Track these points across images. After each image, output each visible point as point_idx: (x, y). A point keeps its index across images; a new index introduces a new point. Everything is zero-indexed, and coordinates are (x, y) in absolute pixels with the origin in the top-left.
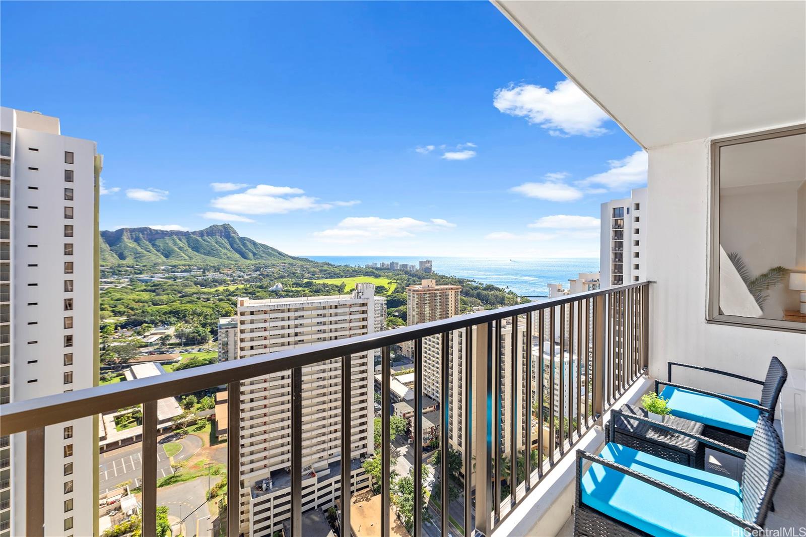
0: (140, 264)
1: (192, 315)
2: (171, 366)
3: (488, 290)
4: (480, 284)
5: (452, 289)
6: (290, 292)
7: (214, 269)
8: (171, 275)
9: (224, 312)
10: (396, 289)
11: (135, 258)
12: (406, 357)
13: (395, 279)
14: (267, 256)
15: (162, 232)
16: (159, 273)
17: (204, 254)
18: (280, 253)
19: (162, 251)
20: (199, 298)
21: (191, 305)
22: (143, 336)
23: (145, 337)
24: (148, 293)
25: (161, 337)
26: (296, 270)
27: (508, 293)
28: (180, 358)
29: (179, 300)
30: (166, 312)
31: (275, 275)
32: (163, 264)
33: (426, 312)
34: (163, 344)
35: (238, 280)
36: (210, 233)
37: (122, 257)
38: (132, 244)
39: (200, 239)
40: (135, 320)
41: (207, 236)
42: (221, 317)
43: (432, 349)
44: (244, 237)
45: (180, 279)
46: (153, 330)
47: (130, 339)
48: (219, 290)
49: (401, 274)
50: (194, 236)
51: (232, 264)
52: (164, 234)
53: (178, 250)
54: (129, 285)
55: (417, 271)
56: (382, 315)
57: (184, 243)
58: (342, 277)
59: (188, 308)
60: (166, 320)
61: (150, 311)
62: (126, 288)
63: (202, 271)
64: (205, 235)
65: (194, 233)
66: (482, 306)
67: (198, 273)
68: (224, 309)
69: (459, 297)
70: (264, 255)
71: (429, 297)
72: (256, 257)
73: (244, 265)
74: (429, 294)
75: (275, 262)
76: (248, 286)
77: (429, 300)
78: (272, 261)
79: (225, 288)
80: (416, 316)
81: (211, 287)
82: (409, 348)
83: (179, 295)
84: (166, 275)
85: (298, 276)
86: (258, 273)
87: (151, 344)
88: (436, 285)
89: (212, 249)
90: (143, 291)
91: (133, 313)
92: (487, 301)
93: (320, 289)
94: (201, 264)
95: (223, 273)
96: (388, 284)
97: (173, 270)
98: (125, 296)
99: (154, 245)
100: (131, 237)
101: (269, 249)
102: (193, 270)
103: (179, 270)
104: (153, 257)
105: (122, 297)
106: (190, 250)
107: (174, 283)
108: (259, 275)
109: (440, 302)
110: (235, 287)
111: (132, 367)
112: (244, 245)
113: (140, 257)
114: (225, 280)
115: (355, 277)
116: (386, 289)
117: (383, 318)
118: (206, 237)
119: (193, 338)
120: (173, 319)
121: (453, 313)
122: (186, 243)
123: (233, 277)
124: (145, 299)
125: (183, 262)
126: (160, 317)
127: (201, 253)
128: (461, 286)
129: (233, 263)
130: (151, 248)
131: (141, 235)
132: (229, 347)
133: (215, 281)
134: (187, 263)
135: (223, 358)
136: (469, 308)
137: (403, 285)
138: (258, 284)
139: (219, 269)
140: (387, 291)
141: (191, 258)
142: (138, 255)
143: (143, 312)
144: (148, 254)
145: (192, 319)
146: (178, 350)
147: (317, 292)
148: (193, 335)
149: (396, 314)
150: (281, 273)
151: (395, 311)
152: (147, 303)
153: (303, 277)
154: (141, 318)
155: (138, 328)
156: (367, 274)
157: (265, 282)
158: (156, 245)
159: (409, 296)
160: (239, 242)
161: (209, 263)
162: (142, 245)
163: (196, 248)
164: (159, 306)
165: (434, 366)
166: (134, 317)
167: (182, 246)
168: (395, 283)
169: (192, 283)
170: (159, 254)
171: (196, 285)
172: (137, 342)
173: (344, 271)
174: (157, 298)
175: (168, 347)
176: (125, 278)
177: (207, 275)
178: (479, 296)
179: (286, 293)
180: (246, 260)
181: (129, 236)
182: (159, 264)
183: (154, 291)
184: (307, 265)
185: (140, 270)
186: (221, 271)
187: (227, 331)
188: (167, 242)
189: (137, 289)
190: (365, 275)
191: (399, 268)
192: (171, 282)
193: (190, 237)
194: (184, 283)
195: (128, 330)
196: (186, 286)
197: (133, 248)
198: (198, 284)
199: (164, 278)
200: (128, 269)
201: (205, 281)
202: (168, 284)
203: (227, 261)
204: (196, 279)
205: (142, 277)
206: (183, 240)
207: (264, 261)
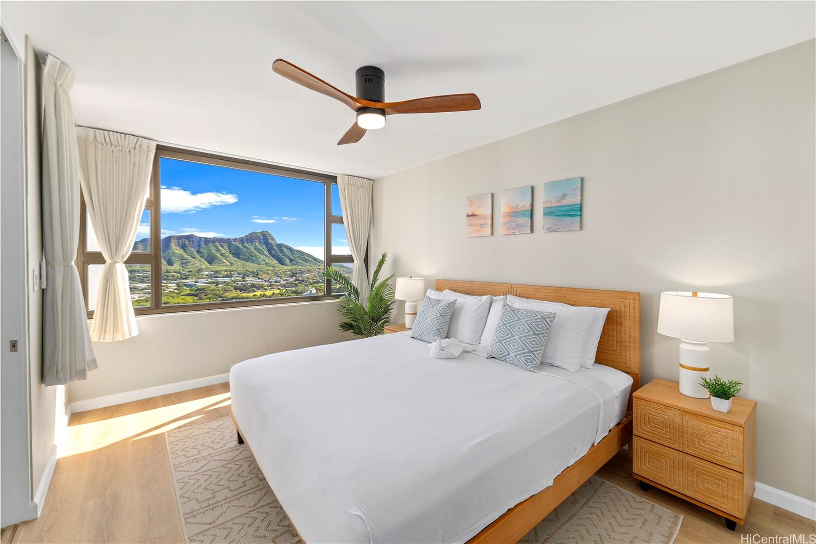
0: (186, 269)
7: (253, 275)
8: (213, 280)
11: (181, 264)
14: (303, 262)
15: (206, 239)
16: (203, 278)
17: (245, 260)
18: (315, 260)
19: (205, 257)
24: (191, 297)
31: (310, 280)
32: (207, 269)
35: (275, 285)
36: (250, 240)
37: (170, 263)
38: (178, 251)
39: (241, 246)
41: (247, 243)
44: (282, 244)
45: (222, 284)
48: (256, 295)
50: (234, 243)
51: (270, 270)
52: (207, 241)
53: (220, 257)
54: (175, 289)
57: (226, 250)
62: (173, 292)
63: (242, 276)
64: (245, 242)
65: (235, 240)
67: (238, 278)
70: (300, 261)
72: (293, 263)
73: (281, 271)
75: (311, 268)
76: (284, 291)
78: (308, 266)
79: (262, 293)
81: (249, 292)
83: (220, 299)
84: (209, 280)
86: (294, 278)
89: (251, 256)
90: (187, 295)
94: (241, 270)
95: (262, 279)
97: (216, 275)
98: (171, 300)
99: (198, 252)
100: (178, 243)
101: (305, 255)
102: (234, 276)
103: (221, 275)
104: (198, 264)
105: (169, 300)
106: (231, 256)
107: (215, 287)
108: (295, 280)
110: (272, 292)
112: (281, 251)
113: (186, 263)
114: (263, 285)
122: (228, 250)
123: (270, 282)
124: (190, 302)
125: (225, 268)
127: (241, 259)
129: (271, 268)
130: (196, 255)
131: (187, 242)
133: (253, 286)
134: (229, 268)
138: (294, 289)
139: (258, 275)
141: (232, 264)
142: (184, 261)
144: (194, 260)
150: (316, 278)
157: (300, 288)
158: (200, 252)
160: (276, 248)
161: (249, 269)
162: (188, 251)
163: (237, 254)
167: (223, 252)
169: (232, 288)
170: (203, 260)
171: (235, 290)
174: (199, 302)
176: (172, 283)
177: (247, 281)
180: (283, 266)
181: (177, 243)
182: (203, 269)
183: (197, 296)
185: (185, 275)
186: (259, 276)
188: (210, 248)
189: (181, 294)
192: (213, 286)
193: (231, 244)
194: (224, 288)
196: (226, 290)
197: (180, 254)
198: (238, 289)
199: (207, 283)
200: (175, 274)
201: (244, 286)
202: (210, 289)
203: (265, 267)
204: (236, 284)
205: (188, 281)
206: (225, 247)
207: (300, 267)
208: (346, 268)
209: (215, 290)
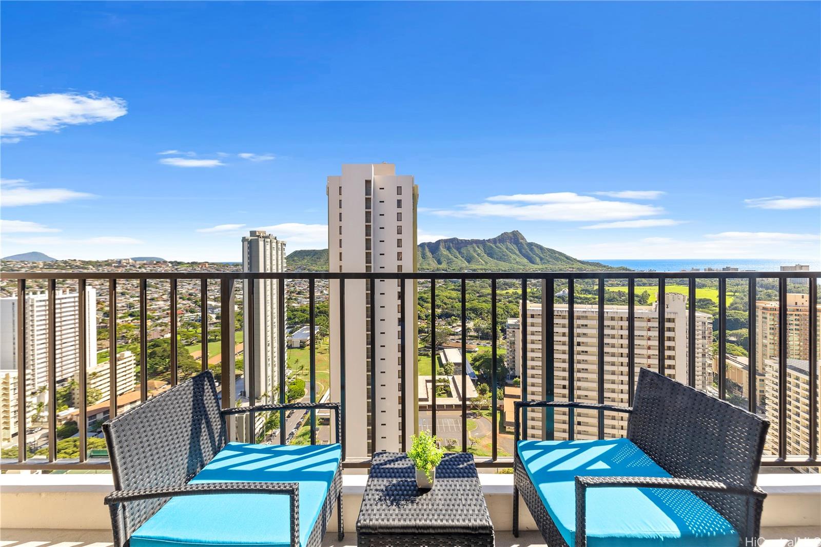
1: (486, 313)
9: (513, 313)
10: (731, 304)
11: (447, 263)
13: (731, 291)
14: (554, 260)
15: (466, 241)
17: (497, 259)
18: (568, 258)
19: (465, 257)
21: (486, 305)
23: (453, 327)
24: (455, 292)
28: (477, 349)
32: (467, 267)
36: (502, 240)
37: (439, 262)
38: (445, 252)
39: (494, 246)
40: (447, 313)
41: (499, 243)
42: (511, 317)
44: (532, 243)
47: (444, 327)
48: (508, 293)
49: (742, 285)
50: (488, 244)
51: (521, 269)
52: (466, 243)
53: (477, 256)
56: (704, 337)
57: (481, 250)
58: (644, 284)
59: (483, 307)
61: (457, 307)
62: (442, 287)
65: (489, 241)
70: (551, 260)
71: (798, 320)
72: (543, 261)
74: (799, 315)
75: (562, 267)
76: (535, 290)
77: (798, 325)
79: (514, 291)
80: (770, 346)
81: (502, 289)
83: (478, 295)
85: (587, 282)
87: (456, 334)
89: (503, 255)
91: (446, 307)
93: (614, 298)
99: (460, 253)
100: (445, 246)
101: (556, 253)
104: (459, 262)
105: (439, 294)
106: (486, 256)
111: (445, 349)
112: (532, 250)
113: (451, 262)
114: (514, 283)
117: (706, 341)
118: (498, 244)
119: (487, 333)
120: (473, 315)
122: (483, 250)
125: (480, 267)
127: (495, 259)
129: (522, 267)
130: (458, 255)
131: (451, 245)
135: (511, 356)
143: (452, 307)
144: (456, 260)
145: (487, 317)
146: (475, 342)
147: (610, 300)
148: (487, 330)
149: (732, 338)
153: (594, 283)
154: (451, 312)
155: (449, 319)
158: (461, 252)
160: (527, 248)
161: (501, 268)
162: (452, 252)
163: (490, 255)
166: (446, 310)
167: (479, 252)
168: (731, 296)
169: (487, 285)
170: (463, 259)
172: (448, 331)
180: (533, 265)
182: (463, 268)
183: (459, 291)
184: (599, 270)
187: (514, 331)
188: (469, 249)
189: (449, 288)
190: (678, 284)
192: (471, 283)
193: (486, 244)
194: (481, 285)
195: (444, 320)
197: (446, 255)
203: (516, 265)
206: (480, 247)
207: (551, 266)
209: (473, 286)
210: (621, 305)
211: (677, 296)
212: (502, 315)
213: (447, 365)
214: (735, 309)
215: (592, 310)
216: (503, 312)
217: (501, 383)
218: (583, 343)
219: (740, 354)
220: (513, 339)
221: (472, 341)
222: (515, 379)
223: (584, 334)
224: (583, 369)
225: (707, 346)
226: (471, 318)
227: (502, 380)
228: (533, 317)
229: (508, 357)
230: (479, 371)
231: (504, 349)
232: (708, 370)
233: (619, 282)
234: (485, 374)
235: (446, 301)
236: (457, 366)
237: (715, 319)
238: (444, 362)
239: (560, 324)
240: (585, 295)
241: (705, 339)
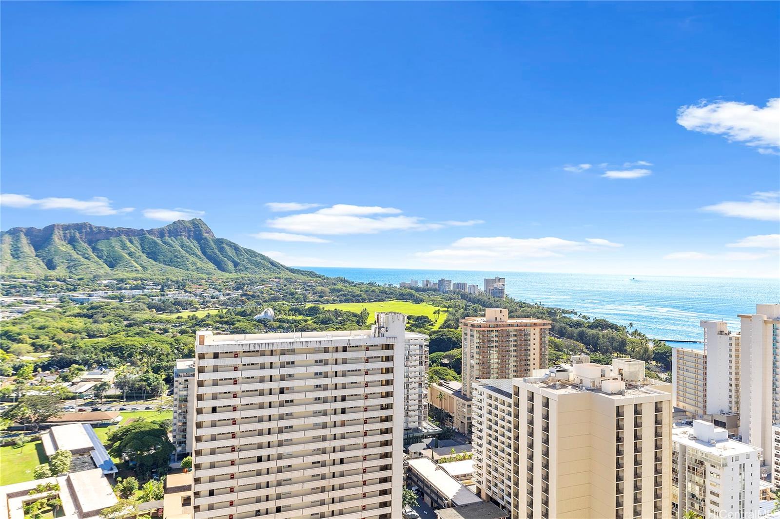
0: (74, 276)
1: (140, 353)
2: (105, 430)
3: (597, 327)
4: (584, 317)
5: (535, 325)
6: (284, 322)
7: (176, 286)
8: (117, 293)
9: (186, 351)
10: (446, 322)
11: (68, 267)
12: (458, 433)
13: (445, 307)
14: (254, 267)
15: (107, 230)
16: (100, 290)
17: (164, 262)
18: (273, 264)
19: (105, 257)
20: (152, 329)
21: (141, 339)
22: (70, 383)
23: (73, 384)
24: (82, 320)
25: (95, 386)
26: (296, 289)
27: (632, 334)
28: (119, 419)
29: (124, 331)
30: (104, 348)
31: (265, 295)
32: (106, 276)
33: (492, 361)
34: (97, 396)
35: (210, 302)
36: (173, 233)
37: (51, 266)
38: (64, 247)
39: (159, 241)
40: (62, 359)
41: (169, 237)
42: (183, 358)
43: (500, 422)
44: (222, 239)
45: (129, 299)
46: (85, 375)
47: (53, 386)
48: (181, 318)
49: (454, 299)
50: (150, 236)
51: (202, 279)
52: (109, 233)
53: (128, 257)
54: (57, 307)
55: (480, 294)
56: (421, 363)
57: (137, 247)
58: (363, 300)
59: (135, 343)
60: (104, 359)
61: (83, 346)
62: (54, 311)
63: (160, 287)
64: (167, 235)
65: (150, 232)
66: (587, 354)
67: (154, 290)
68: (186, 345)
69: (548, 338)
70: (249, 266)
71: (496, 336)
72: (238, 268)
73: (220, 281)
74: (497, 331)
75: (266, 277)
76: (225, 311)
77: (497, 341)
78: (261, 274)
79: (191, 314)
80: (476, 367)
81: (171, 312)
82: (465, 417)
83: (126, 323)
84: (110, 293)
85: (297, 299)
86: (240, 292)
87: (80, 396)
88: (510, 317)
89: (175, 256)
90: (76, 316)
91: (59, 347)
92: (595, 346)
93: (329, 319)
94: (159, 278)
95: (190, 292)
96: (434, 313)
97: (120, 285)
98: (51, 323)
99: (94, 249)
100: (64, 236)
101: (256, 256)
102: (147, 287)
103: (128, 286)
104: (93, 267)
105: (47, 324)
106: (144, 256)
107: (118, 305)
108: (242, 295)
109: (515, 346)
110: (206, 313)
111: (52, 427)
112: (221, 250)
113: (75, 266)
114: (192, 301)
115: (384, 300)
116: (431, 321)
117: (423, 367)
118: (167, 238)
119: (140, 388)
120: (114, 359)
121: (538, 364)
122: (140, 247)
123: (204, 297)
124: (78, 327)
125: (134, 275)
126: (96, 354)
127: (160, 262)
128: (552, 321)
129: (205, 276)
130: (91, 254)
131: (77, 235)
132: (188, 404)
133: (177, 303)
134: (140, 275)
135: (179, 421)
136: (565, 357)
137: (458, 316)
138: (239, 309)
139: (184, 286)
140: (432, 325)
141: (145, 268)
142: (72, 263)
143: (73, 347)
145: (141, 360)
146: (117, 405)
147: (325, 323)
148: (140, 383)
149: (446, 361)
150: (273, 292)
151: (444, 357)
152: (80, 333)
153: (305, 300)
154: (70, 356)
155: (65, 370)
156: (402, 297)
157: (249, 306)
158: (98, 249)
159: (466, 334)
160: (213, 246)
161: (170, 277)
162: (79, 248)
163: (153, 255)
164: (96, 339)
165: (503, 451)
166: (61, 354)
167: (132, 250)
168: (445, 312)
169: (145, 306)
170: (101, 262)
171: (150, 309)
172: (61, 392)
173: (367, 291)
174: (94, 327)
175: (104, 400)
176: (53, 297)
177: (167, 295)
178: (581, 337)
179: (278, 324)
180: (223, 273)
181: (62, 235)
182: (100, 277)
183: (90, 317)
184: (312, 281)
185: (73, 285)
186: (186, 288)
187: (186, 381)
188: (113, 244)
189: (69, 313)
190: (398, 299)
191: (451, 289)
192: (115, 303)
193: (145, 237)
194: (133, 306)
195: (52, 373)
196: (136, 310)
197: (66, 253)
198: (153, 307)
199: (106, 298)
200: (59, 283)
201: (163, 302)
202: (111, 306)
203: (195, 273)
204: (150, 300)
205: (78, 295)
206: (135, 242)
207: (249, 275)
208: (320, 277)
210: (337, 329)
211: (396, 316)
212: (168, 355)
213: (55, 458)
214: (449, 326)
215: (302, 340)
216: (170, 351)
217: (160, 470)
218: (288, 388)
219: (452, 378)
220: (185, 393)
221: (111, 405)
222: (185, 460)
223: (290, 376)
224: (286, 427)
225: (423, 374)
226: (111, 365)
227: (162, 465)
228: (218, 358)
229: (175, 424)
230: (120, 456)
231: (168, 411)
232: (425, 402)
233: (336, 298)
234: (131, 460)
235: (62, 336)
236: (77, 456)
237: (431, 339)
238: (50, 451)
239: (257, 364)
240: (294, 317)
241: (422, 365)
